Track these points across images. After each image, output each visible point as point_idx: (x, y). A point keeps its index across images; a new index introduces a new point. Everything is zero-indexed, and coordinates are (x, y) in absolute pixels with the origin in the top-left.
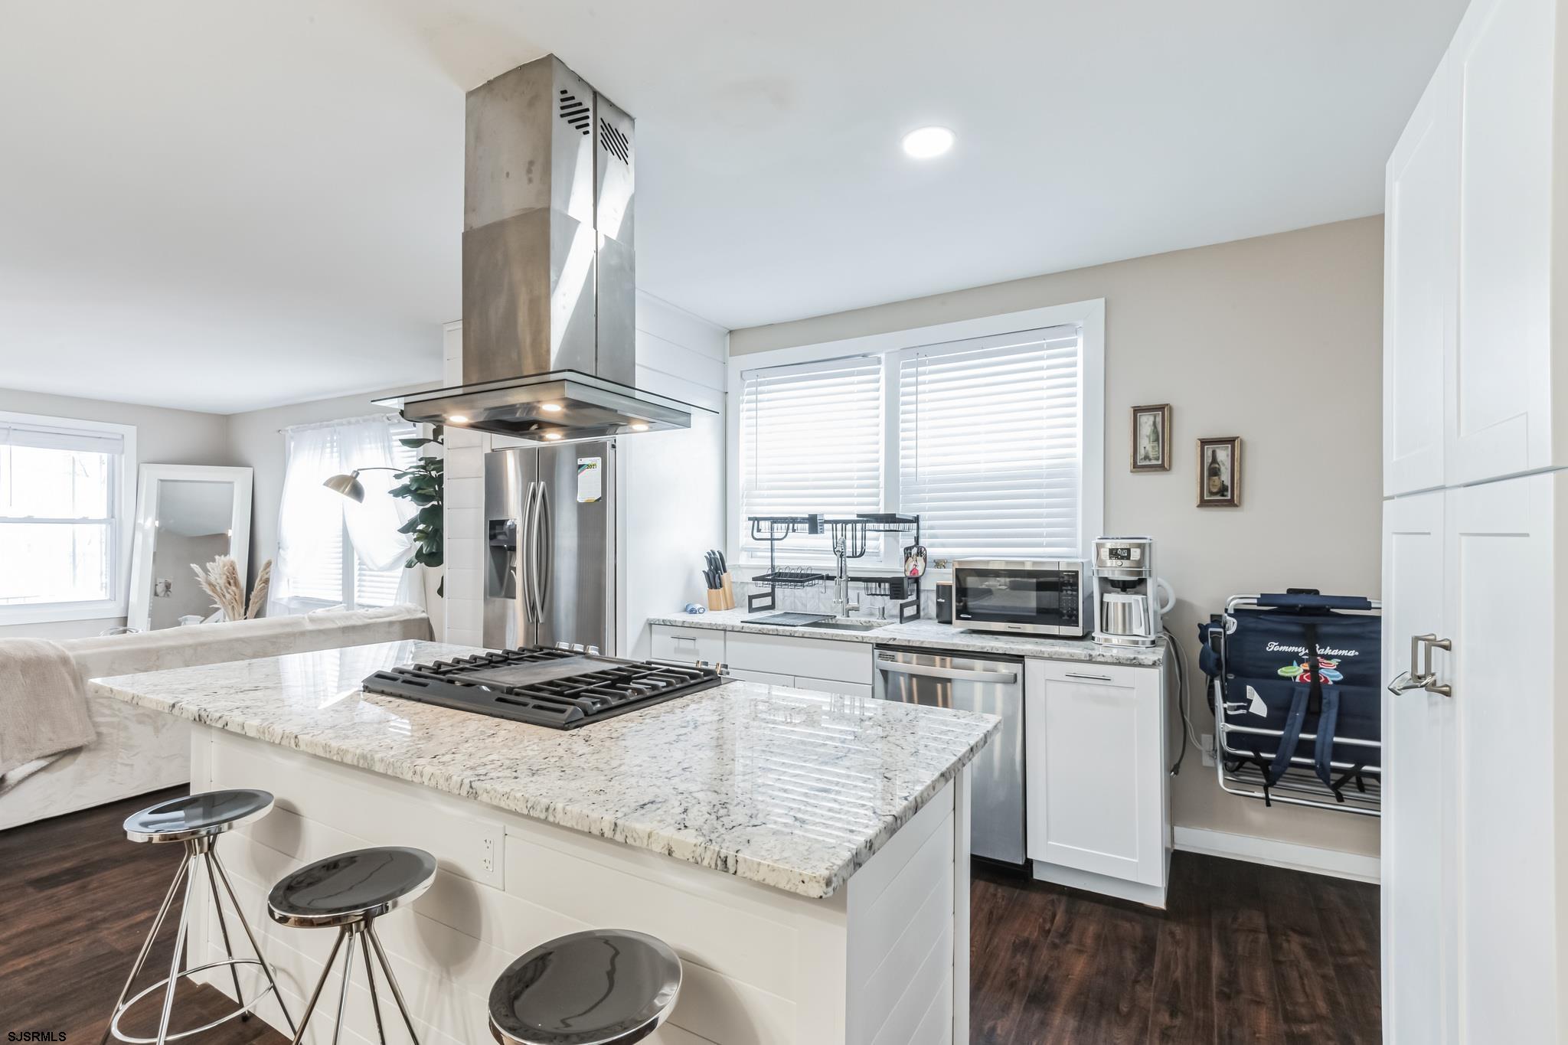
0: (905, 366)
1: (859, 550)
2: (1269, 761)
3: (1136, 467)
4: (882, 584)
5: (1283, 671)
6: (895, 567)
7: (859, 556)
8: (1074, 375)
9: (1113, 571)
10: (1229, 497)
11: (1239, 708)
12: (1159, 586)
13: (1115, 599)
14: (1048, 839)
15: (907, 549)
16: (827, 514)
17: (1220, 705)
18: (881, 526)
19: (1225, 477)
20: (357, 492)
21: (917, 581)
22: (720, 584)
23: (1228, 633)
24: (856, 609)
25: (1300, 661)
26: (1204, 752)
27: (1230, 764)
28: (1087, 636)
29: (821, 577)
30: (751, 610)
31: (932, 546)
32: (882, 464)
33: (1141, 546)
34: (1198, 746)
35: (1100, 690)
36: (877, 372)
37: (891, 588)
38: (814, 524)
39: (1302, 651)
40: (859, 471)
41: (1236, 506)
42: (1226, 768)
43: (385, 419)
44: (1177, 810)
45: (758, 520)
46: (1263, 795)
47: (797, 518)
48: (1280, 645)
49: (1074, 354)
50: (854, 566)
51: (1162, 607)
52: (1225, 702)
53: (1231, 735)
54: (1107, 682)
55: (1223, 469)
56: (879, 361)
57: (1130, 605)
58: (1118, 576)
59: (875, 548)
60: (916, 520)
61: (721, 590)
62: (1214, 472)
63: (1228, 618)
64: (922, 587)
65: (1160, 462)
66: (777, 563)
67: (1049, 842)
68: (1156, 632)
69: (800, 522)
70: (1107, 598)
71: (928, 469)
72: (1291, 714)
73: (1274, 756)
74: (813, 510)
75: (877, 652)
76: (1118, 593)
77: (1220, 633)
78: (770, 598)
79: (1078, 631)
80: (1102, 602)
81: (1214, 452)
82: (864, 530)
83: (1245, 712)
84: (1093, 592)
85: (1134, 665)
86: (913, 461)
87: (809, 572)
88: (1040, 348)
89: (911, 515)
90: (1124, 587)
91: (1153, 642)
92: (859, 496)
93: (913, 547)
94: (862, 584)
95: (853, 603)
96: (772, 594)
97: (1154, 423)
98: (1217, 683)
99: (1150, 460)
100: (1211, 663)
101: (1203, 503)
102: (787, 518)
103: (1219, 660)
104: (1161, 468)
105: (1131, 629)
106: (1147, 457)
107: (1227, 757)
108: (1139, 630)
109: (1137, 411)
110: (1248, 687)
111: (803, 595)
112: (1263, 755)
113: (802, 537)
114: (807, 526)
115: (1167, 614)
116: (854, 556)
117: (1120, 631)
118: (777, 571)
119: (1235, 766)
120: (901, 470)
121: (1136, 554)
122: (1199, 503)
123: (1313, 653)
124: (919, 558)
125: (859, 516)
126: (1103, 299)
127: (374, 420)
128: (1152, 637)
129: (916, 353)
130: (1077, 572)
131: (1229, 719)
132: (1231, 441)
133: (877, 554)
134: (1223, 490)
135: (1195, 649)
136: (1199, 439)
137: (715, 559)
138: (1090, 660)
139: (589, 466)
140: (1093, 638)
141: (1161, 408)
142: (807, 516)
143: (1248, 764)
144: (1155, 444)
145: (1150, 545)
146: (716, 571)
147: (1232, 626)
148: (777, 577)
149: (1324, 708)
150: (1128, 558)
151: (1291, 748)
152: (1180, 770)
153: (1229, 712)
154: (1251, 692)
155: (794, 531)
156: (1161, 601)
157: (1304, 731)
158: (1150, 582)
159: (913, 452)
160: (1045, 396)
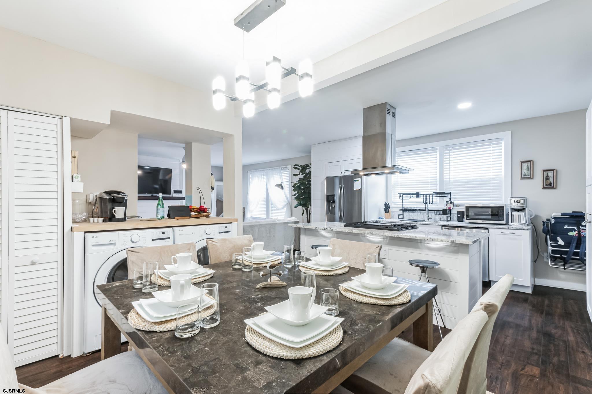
0: (445, 150)
1: (431, 202)
2: (565, 258)
3: (522, 178)
4: (439, 212)
5: (569, 234)
6: (443, 207)
7: (432, 204)
8: (501, 152)
9: (515, 206)
10: (552, 186)
11: (555, 243)
12: (530, 211)
13: (516, 214)
14: (496, 275)
15: (447, 202)
16: (421, 192)
17: (549, 242)
18: (438, 195)
19: (551, 180)
20: (282, 188)
21: (450, 210)
22: (389, 211)
23: (552, 223)
24: (431, 218)
25: (575, 231)
26: (545, 257)
27: (553, 259)
28: (507, 224)
29: (419, 210)
30: (398, 218)
31: (455, 201)
32: (438, 178)
33: (524, 200)
34: (543, 255)
35: (512, 236)
36: (436, 152)
37: (443, 213)
38: (418, 195)
39: (576, 228)
40: (430, 180)
41: (555, 188)
42: (551, 260)
43: (280, 168)
44: (535, 273)
45: (401, 194)
46: (563, 267)
47: (413, 193)
48: (568, 226)
49: (501, 146)
50: (431, 207)
51: (531, 217)
52: (551, 242)
53: (552, 251)
54: (514, 234)
55: (550, 178)
56: (437, 149)
57: (520, 215)
58: (516, 208)
59: (436, 202)
60: (450, 193)
61: (389, 213)
62: (547, 179)
63: (552, 219)
64: (452, 212)
65: (530, 176)
66: (404, 206)
67: (496, 276)
68: (528, 223)
69: (413, 195)
70: (513, 213)
71: (453, 179)
72: (571, 244)
73: (566, 256)
74: (418, 191)
75: (443, 228)
76: (516, 212)
77: (549, 223)
78: (402, 216)
79: (504, 222)
80: (511, 215)
81: (547, 174)
82: (433, 196)
83: (557, 244)
84: (509, 213)
85: (522, 230)
86: (449, 177)
87: (416, 208)
88: (490, 145)
89: (448, 192)
90: (518, 210)
91: (528, 225)
92: (430, 187)
93: (449, 201)
94: (433, 212)
95: (430, 217)
96: (403, 215)
97: (528, 166)
98: (548, 237)
99: (526, 176)
100: (546, 231)
101: (544, 188)
102: (410, 194)
103: (548, 230)
104: (530, 178)
105: (520, 221)
106: (525, 175)
107: (552, 257)
108: (523, 221)
109: (522, 162)
110: (558, 237)
111: (413, 215)
112: (563, 256)
113: (414, 199)
114: (416, 195)
115: (532, 218)
116: (430, 204)
117: (517, 222)
118: (404, 208)
119: (554, 259)
120: (444, 180)
121: (522, 202)
122: (542, 188)
123: (579, 228)
124: (451, 204)
125: (433, 192)
126: (510, 131)
127: (277, 169)
128: (527, 223)
129: (449, 147)
130: (504, 207)
131: (552, 246)
132: (553, 170)
133: (437, 203)
134: (550, 184)
135: (541, 227)
136: (543, 170)
137: (387, 205)
138: (509, 229)
139: (357, 181)
140: (509, 224)
141: (530, 161)
142: (416, 193)
143: (558, 260)
144: (528, 171)
145: (526, 199)
146: (387, 208)
147: (553, 221)
148: (404, 210)
149: (582, 243)
150: (520, 202)
151: (572, 253)
152: (537, 262)
153: (552, 244)
154: (559, 238)
155: (412, 197)
156: (530, 216)
157: (576, 249)
158: (526, 209)
159: (449, 174)
160: (492, 158)
